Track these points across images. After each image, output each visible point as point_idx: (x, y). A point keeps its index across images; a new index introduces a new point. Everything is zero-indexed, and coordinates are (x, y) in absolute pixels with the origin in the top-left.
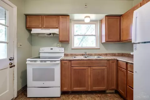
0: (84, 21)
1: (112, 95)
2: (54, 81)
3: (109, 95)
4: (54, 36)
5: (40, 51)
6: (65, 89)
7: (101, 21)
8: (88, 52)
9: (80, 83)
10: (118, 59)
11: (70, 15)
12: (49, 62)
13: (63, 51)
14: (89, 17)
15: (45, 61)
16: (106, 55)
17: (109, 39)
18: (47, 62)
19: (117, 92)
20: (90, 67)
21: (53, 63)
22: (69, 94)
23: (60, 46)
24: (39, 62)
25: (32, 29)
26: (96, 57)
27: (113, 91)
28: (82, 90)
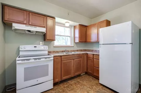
0: (64, 24)
1: (85, 76)
2: (48, 75)
3: (83, 76)
4: (37, 34)
5: (20, 50)
6: (57, 80)
7: (75, 27)
8: (68, 49)
9: (67, 72)
10: (88, 53)
11: (56, 18)
12: (44, 59)
13: (47, 49)
14: (69, 23)
15: (40, 59)
16: (77, 51)
17: (81, 40)
18: (42, 59)
19: (87, 73)
20: (74, 59)
21: (48, 59)
22: (58, 84)
23: (43, 44)
24: (33, 60)
25: (13, 24)
26: (73, 52)
27: (84, 74)
28: (68, 78)
